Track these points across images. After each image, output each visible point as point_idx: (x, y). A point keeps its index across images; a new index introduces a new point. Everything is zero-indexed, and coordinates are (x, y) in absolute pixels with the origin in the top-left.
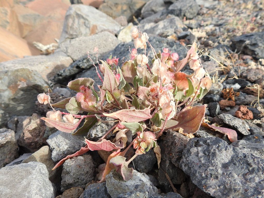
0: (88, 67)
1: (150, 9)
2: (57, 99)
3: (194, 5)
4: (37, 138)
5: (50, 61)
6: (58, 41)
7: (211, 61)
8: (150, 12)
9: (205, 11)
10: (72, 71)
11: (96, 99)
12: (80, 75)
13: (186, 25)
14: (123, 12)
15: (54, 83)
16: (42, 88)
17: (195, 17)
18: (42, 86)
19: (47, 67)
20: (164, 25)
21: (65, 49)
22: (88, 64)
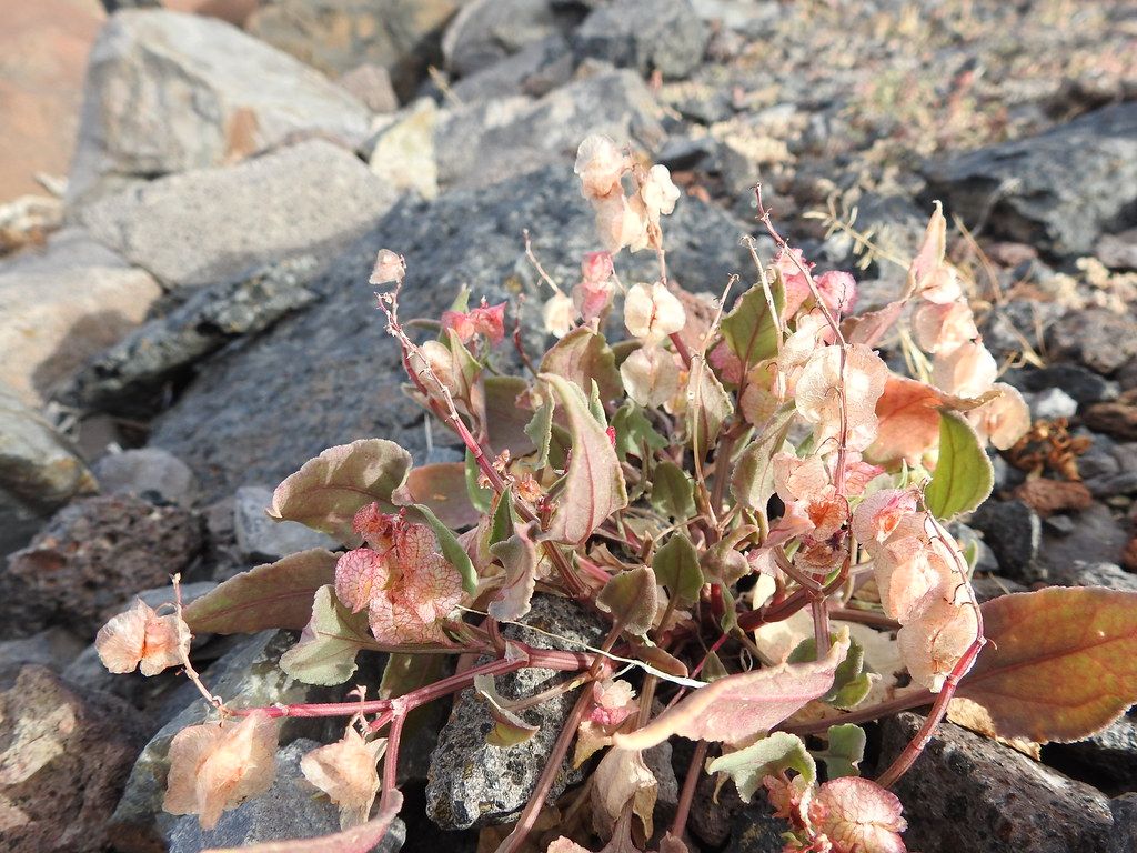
0: (261, 325)
1: (484, 36)
2: (137, 528)
3: (685, 18)
4: (64, 823)
5: (42, 298)
6: (59, 185)
7: (886, 280)
8: (489, 49)
9: (731, 44)
10: (177, 348)
11: (456, 577)
12: (221, 368)
13: (675, 106)
14: (361, 47)
15: (78, 412)
16: (38, 474)
17: (697, 69)
18: (36, 462)
19: (29, 334)
20: (577, 109)
21: (114, 230)
22: (258, 309)
